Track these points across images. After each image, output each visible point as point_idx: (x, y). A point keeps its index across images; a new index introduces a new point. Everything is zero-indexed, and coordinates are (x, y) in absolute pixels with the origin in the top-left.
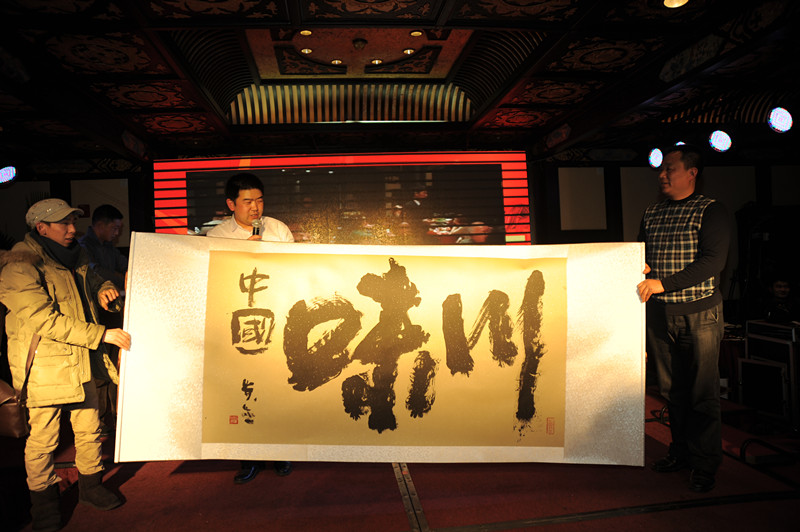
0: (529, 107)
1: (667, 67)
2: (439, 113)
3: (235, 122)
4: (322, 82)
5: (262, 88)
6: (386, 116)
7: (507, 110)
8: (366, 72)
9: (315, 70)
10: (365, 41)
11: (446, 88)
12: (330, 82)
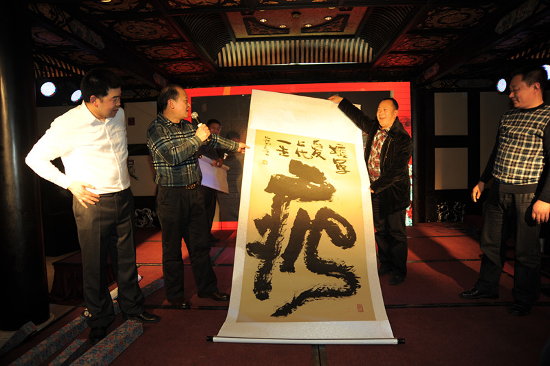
0: (409, 52)
1: (500, 24)
2: (351, 57)
3: (221, 65)
4: (275, 39)
5: (237, 43)
6: (316, 60)
7: (394, 55)
8: (302, 32)
9: (269, 32)
10: (299, 14)
11: (356, 40)
12: (280, 39)
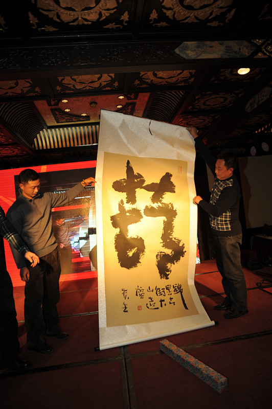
1: (248, 105)
3: (37, 149)
4: (79, 125)
5: (49, 130)
9: (74, 120)
10: (96, 103)
12: (83, 125)
